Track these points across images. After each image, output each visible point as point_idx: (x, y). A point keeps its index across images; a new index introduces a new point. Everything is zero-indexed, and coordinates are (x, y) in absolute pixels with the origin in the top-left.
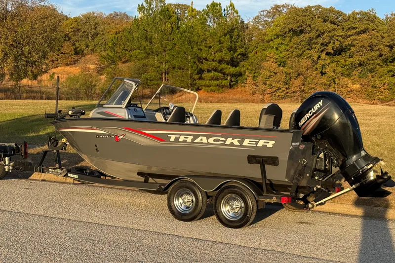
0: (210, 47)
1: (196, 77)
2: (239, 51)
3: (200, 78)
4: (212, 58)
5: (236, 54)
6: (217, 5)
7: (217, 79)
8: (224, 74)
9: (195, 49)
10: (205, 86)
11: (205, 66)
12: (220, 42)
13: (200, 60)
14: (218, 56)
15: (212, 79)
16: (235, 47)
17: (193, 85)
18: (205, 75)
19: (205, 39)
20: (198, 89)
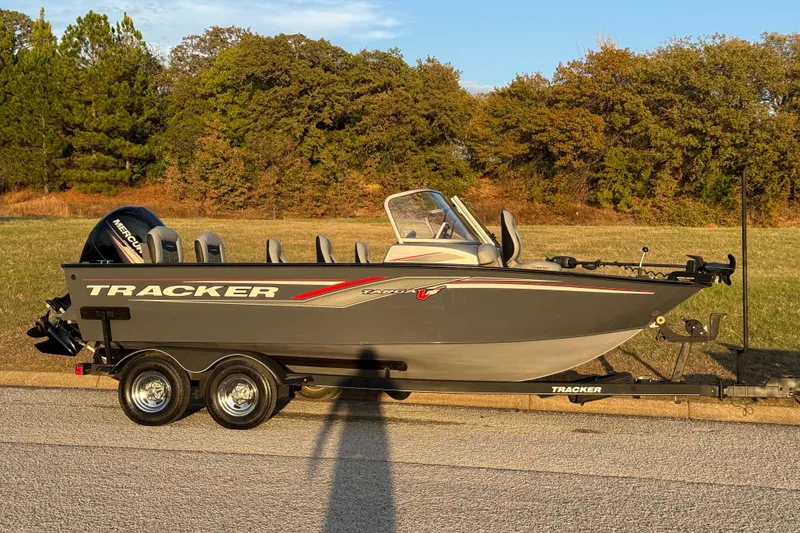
0: (89, 103)
1: (61, 161)
2: (148, 112)
3: (69, 165)
4: (94, 124)
5: (141, 120)
6: (100, 19)
7: (104, 168)
8: (119, 157)
9: (57, 106)
10: (83, 181)
11: (78, 141)
12: (110, 93)
13: (68, 129)
14: (106, 121)
15: (96, 166)
16: (141, 105)
17: (52, 178)
18: (78, 159)
19: (77, 87)
20: (64, 187)
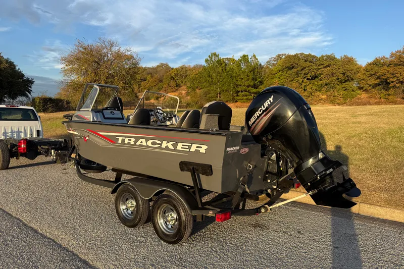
0: (242, 79)
1: (235, 95)
2: (258, 80)
3: (237, 96)
4: (243, 84)
5: (257, 82)
6: (246, 56)
7: (246, 96)
8: (250, 93)
9: (234, 80)
10: (240, 99)
11: (239, 89)
12: (248, 76)
13: (237, 86)
14: (246, 84)
15: (243, 96)
16: (256, 78)
17: (233, 99)
18: (240, 94)
19: (240, 75)
20: (236, 102)
